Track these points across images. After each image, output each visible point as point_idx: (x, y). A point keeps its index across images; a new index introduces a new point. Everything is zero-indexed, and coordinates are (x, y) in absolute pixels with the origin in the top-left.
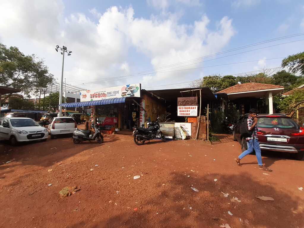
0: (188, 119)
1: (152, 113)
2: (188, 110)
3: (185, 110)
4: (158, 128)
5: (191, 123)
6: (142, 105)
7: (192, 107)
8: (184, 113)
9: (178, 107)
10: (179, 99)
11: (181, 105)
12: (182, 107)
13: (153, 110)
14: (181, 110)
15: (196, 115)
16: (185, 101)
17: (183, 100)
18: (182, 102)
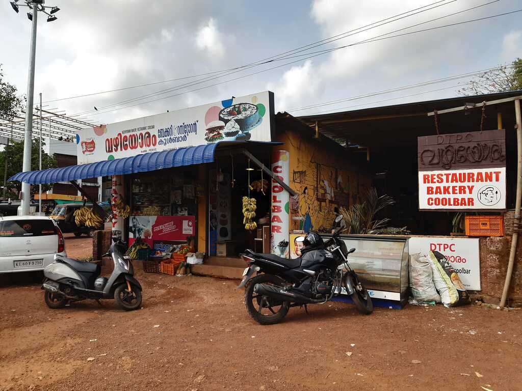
0: (467, 222)
1: (318, 199)
2: (466, 184)
3: (451, 185)
4: (340, 257)
5: (477, 240)
6: (279, 169)
8: (447, 196)
9: (421, 174)
10: (425, 143)
11: (432, 166)
12: (436, 172)
13: (322, 188)
14: (434, 186)
15: (502, 205)
16: (449, 150)
17: (443, 147)
18: (437, 154)
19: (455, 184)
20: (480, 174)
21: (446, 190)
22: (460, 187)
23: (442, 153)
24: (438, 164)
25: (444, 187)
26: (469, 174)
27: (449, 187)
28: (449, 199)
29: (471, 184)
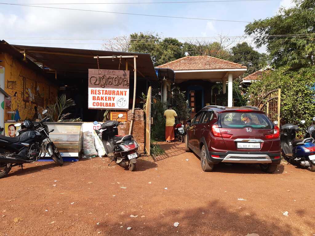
0: (111, 115)
2: (111, 96)
3: (104, 96)
8: (102, 101)
9: (90, 89)
10: (92, 72)
11: (95, 85)
12: (98, 89)
14: (96, 96)
16: (104, 78)
17: (101, 76)
18: (98, 79)
19: (106, 95)
20: (118, 91)
21: (102, 98)
22: (109, 97)
23: (101, 79)
24: (99, 84)
25: (101, 97)
26: (113, 91)
27: (103, 97)
28: (104, 103)
29: (114, 96)
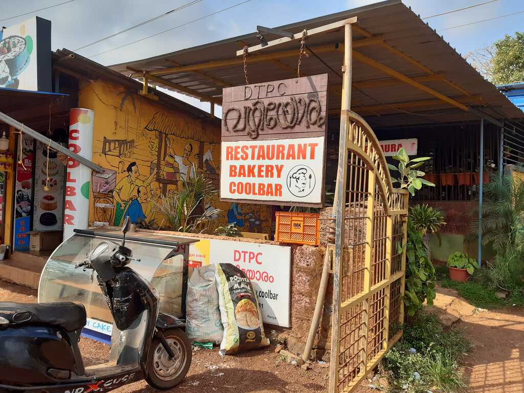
1: (159, 180)
2: (274, 162)
3: (257, 163)
5: (289, 248)
7: (296, 142)
9: (224, 145)
11: (237, 133)
14: (237, 163)
15: (315, 197)
16: (257, 109)
18: (243, 116)
19: (261, 162)
20: (291, 147)
22: (267, 167)
23: (249, 113)
24: (244, 129)
26: (279, 146)
27: (254, 166)
28: (254, 184)
29: (279, 162)
